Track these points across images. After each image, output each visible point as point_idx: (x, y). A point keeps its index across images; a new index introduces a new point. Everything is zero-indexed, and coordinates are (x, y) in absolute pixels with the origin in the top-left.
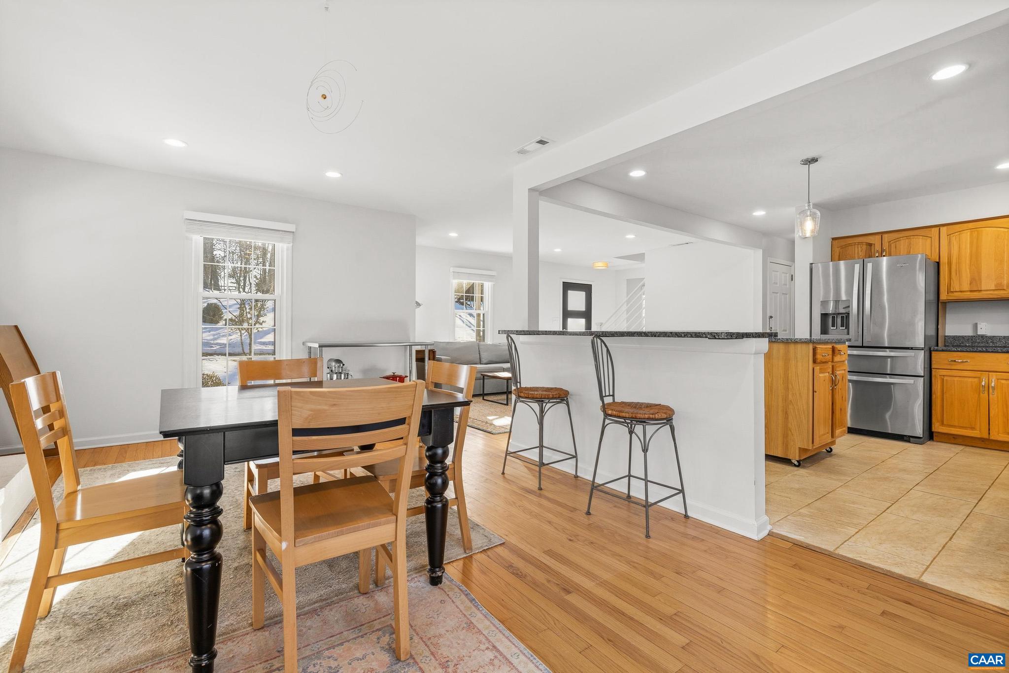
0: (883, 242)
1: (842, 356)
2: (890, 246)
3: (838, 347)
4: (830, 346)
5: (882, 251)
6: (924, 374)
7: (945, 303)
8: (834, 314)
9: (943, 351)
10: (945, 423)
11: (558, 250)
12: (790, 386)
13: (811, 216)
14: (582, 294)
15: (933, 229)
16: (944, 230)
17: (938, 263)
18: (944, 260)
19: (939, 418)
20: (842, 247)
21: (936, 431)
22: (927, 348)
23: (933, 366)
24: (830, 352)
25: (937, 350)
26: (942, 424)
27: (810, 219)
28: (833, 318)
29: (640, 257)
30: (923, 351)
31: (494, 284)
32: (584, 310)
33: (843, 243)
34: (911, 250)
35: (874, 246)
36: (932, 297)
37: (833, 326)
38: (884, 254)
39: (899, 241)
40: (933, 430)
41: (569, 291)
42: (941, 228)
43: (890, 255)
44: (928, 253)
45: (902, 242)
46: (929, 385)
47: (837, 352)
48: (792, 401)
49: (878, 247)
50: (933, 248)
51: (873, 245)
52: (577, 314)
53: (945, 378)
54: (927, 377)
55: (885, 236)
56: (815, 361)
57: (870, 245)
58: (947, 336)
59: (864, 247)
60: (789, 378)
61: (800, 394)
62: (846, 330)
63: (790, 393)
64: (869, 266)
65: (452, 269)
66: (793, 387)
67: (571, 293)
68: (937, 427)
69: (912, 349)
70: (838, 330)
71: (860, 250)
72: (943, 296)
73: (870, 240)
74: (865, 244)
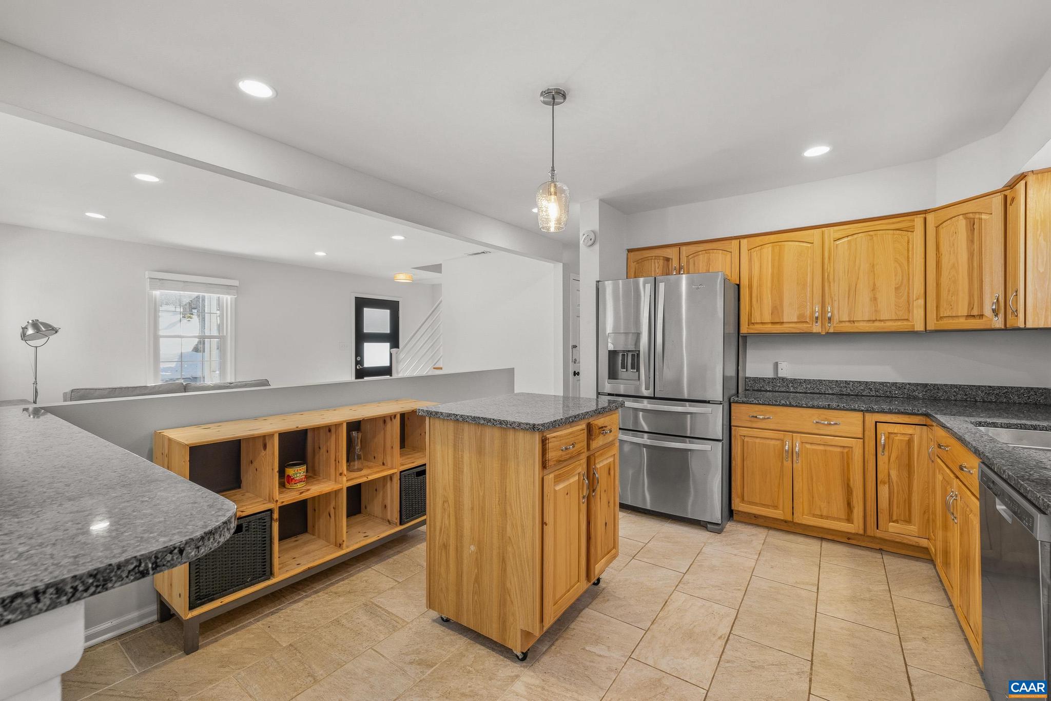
0: (681, 257)
1: (607, 435)
2: (688, 262)
3: (600, 421)
4: (583, 425)
5: (680, 268)
6: (723, 437)
7: (745, 338)
8: (624, 351)
9: (743, 403)
10: (746, 499)
11: (321, 254)
12: (509, 511)
13: (555, 194)
14: (386, 313)
15: (733, 241)
16: (744, 242)
17: (739, 285)
18: (745, 283)
19: (739, 491)
20: (638, 262)
21: (736, 509)
22: (726, 399)
23: (733, 424)
24: (584, 436)
25: (737, 402)
26: (743, 500)
27: (554, 199)
28: (623, 355)
29: (437, 268)
30: (722, 406)
31: (236, 298)
32: (389, 332)
33: (639, 255)
34: (711, 267)
35: (672, 261)
36: (732, 329)
37: (623, 367)
38: (682, 272)
39: (697, 256)
40: (733, 508)
41: (365, 309)
42: (742, 241)
43: (688, 273)
44: (728, 272)
45: (701, 257)
46: (728, 453)
47: (596, 431)
48: (512, 538)
49: (675, 264)
50: (733, 265)
51: (670, 260)
52: (377, 338)
53: (746, 439)
54: (726, 441)
55: (684, 248)
56: (544, 465)
57: (667, 260)
58: (748, 378)
59: (661, 262)
60: (508, 494)
61: (522, 526)
62: (637, 373)
63: (509, 522)
64: (662, 287)
65: (147, 274)
66: (512, 512)
67: (367, 312)
68: (738, 505)
69: (709, 402)
70: (629, 372)
71: (656, 267)
72: (744, 330)
73: (669, 253)
74: (662, 258)
